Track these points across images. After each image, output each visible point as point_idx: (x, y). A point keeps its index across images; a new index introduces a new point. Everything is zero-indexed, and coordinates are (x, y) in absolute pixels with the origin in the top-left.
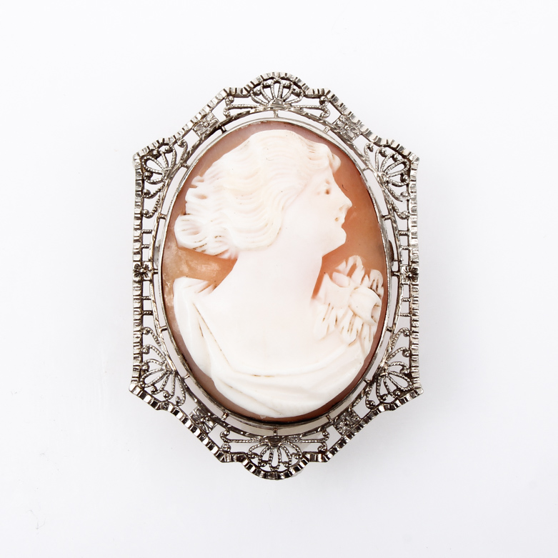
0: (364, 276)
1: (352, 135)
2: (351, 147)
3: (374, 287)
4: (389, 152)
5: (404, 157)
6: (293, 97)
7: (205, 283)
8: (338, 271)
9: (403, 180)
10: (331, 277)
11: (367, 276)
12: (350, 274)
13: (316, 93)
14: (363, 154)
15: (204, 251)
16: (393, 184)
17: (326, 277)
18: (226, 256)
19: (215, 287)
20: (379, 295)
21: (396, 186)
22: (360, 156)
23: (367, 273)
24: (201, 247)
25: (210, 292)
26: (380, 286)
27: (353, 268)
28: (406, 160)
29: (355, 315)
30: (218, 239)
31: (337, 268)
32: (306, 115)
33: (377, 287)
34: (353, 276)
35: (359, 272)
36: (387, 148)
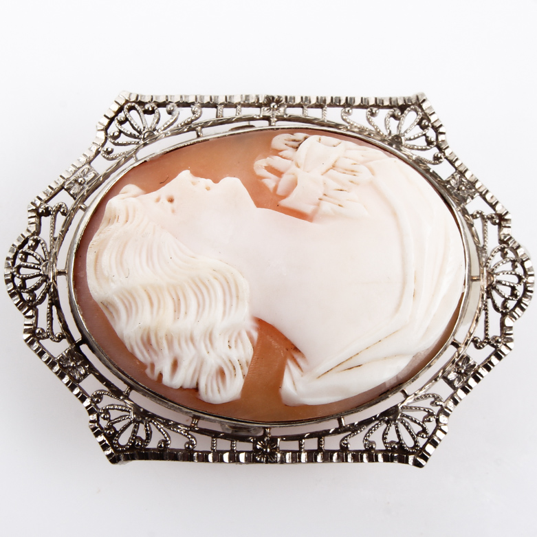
0: (281, 157)
1: (91, 175)
2: (106, 176)
3: (296, 144)
4: (114, 129)
5: (121, 109)
6: (39, 250)
7: (290, 363)
8: (276, 188)
9: (152, 112)
10: (284, 197)
11: (281, 154)
12: (279, 174)
13: (33, 220)
14: (116, 161)
15: (247, 363)
16: (157, 123)
17: (285, 203)
18: (255, 335)
19: (296, 349)
20: (306, 138)
21: (159, 119)
22: (118, 165)
23: (277, 152)
24: (242, 368)
25: (303, 356)
26: (293, 137)
27: (271, 169)
28: (126, 106)
29: (333, 167)
30: (233, 345)
31: (272, 190)
32: (64, 232)
33: (294, 141)
34: (282, 169)
35: (276, 161)
36: (109, 131)
